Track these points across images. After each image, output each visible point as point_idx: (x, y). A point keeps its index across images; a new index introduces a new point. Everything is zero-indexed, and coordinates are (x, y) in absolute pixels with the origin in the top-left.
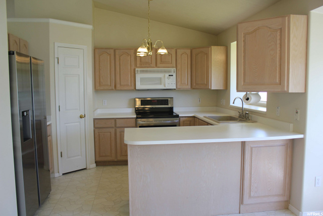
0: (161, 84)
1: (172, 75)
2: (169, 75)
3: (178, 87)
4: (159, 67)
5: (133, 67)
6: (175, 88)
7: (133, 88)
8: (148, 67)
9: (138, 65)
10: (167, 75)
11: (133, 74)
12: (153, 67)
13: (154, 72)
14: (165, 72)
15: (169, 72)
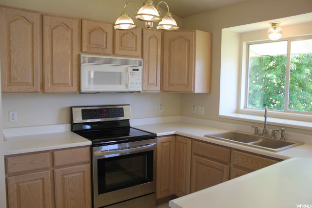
0: (121, 83)
1: (138, 70)
2: (134, 70)
3: (144, 89)
4: (117, 55)
5: (76, 52)
6: (140, 89)
7: (75, 89)
8: (100, 54)
9: (84, 49)
10: (130, 69)
11: (75, 63)
12: (109, 55)
13: (111, 62)
14: (128, 63)
15: (133, 63)
